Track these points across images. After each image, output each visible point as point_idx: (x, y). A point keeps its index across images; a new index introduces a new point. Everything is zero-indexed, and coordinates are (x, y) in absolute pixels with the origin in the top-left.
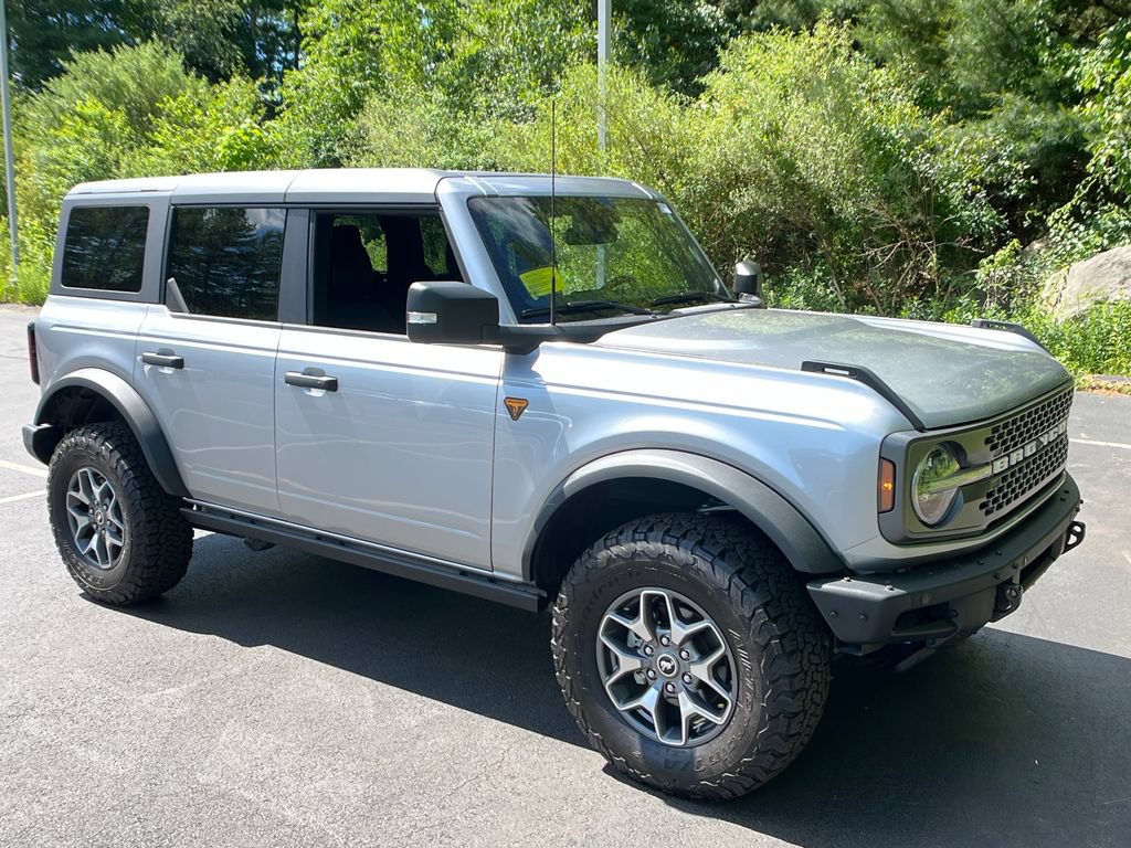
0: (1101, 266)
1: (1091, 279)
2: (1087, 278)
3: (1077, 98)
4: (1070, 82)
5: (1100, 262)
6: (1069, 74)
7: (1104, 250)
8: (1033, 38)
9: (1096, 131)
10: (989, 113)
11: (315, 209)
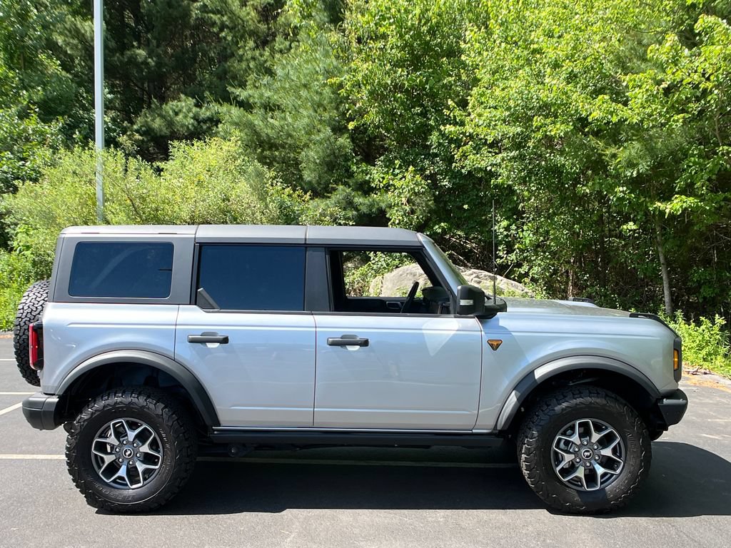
0: (401, 275)
1: (398, 282)
2: (396, 281)
3: (372, 190)
4: (368, 182)
5: (401, 273)
6: (367, 178)
7: (397, 267)
8: (346, 158)
9: (390, 207)
10: (329, 195)
11: (328, 248)
